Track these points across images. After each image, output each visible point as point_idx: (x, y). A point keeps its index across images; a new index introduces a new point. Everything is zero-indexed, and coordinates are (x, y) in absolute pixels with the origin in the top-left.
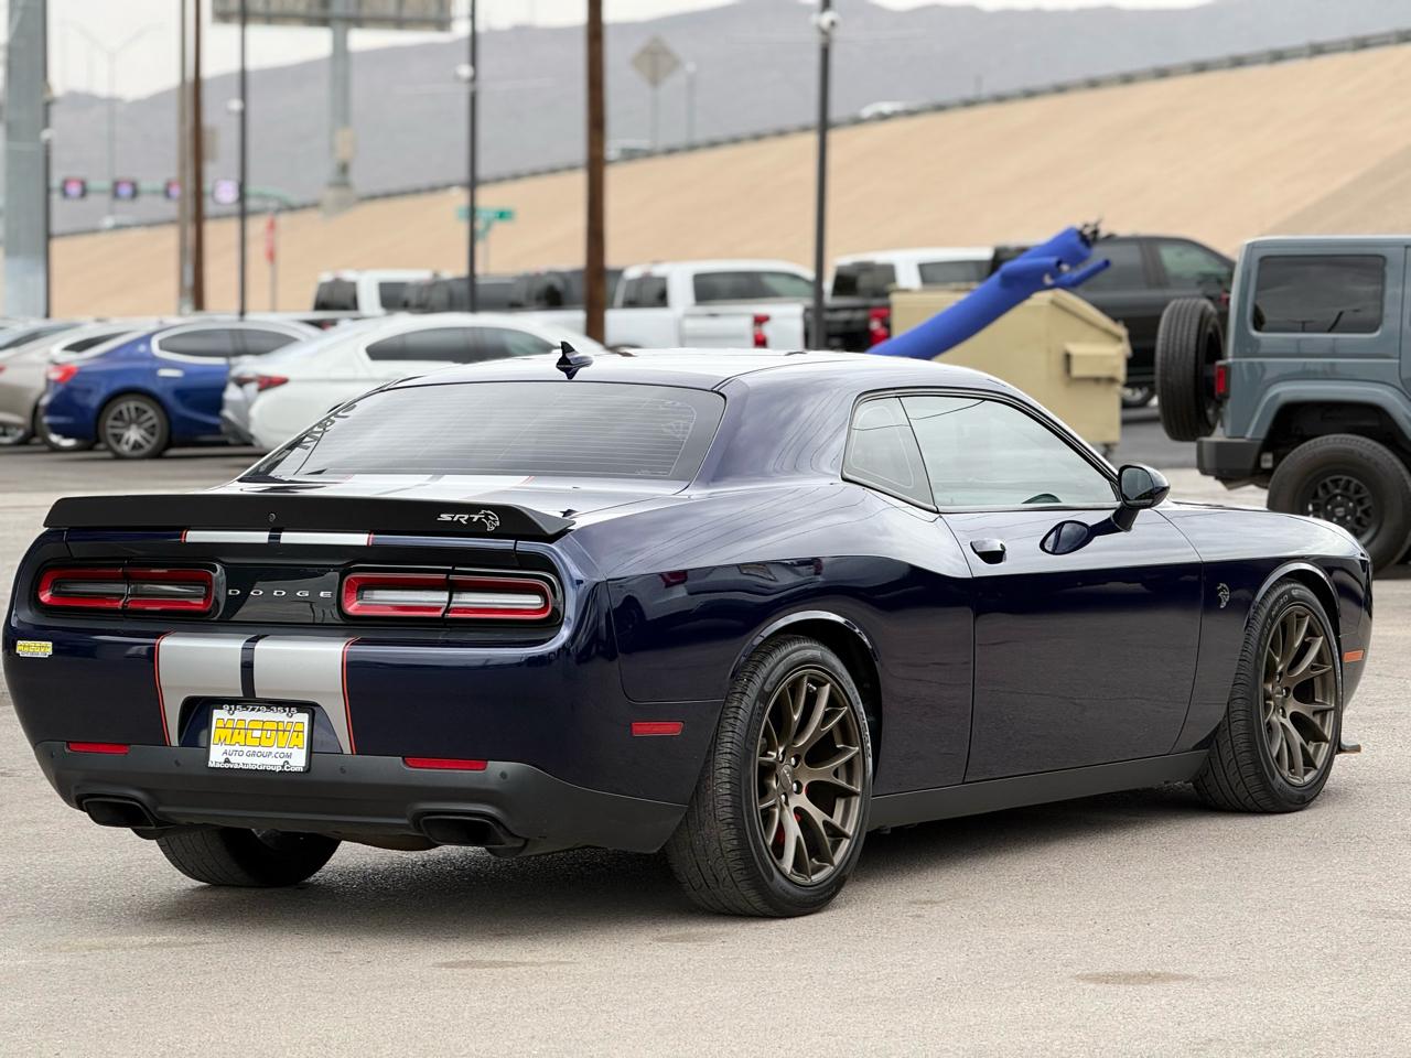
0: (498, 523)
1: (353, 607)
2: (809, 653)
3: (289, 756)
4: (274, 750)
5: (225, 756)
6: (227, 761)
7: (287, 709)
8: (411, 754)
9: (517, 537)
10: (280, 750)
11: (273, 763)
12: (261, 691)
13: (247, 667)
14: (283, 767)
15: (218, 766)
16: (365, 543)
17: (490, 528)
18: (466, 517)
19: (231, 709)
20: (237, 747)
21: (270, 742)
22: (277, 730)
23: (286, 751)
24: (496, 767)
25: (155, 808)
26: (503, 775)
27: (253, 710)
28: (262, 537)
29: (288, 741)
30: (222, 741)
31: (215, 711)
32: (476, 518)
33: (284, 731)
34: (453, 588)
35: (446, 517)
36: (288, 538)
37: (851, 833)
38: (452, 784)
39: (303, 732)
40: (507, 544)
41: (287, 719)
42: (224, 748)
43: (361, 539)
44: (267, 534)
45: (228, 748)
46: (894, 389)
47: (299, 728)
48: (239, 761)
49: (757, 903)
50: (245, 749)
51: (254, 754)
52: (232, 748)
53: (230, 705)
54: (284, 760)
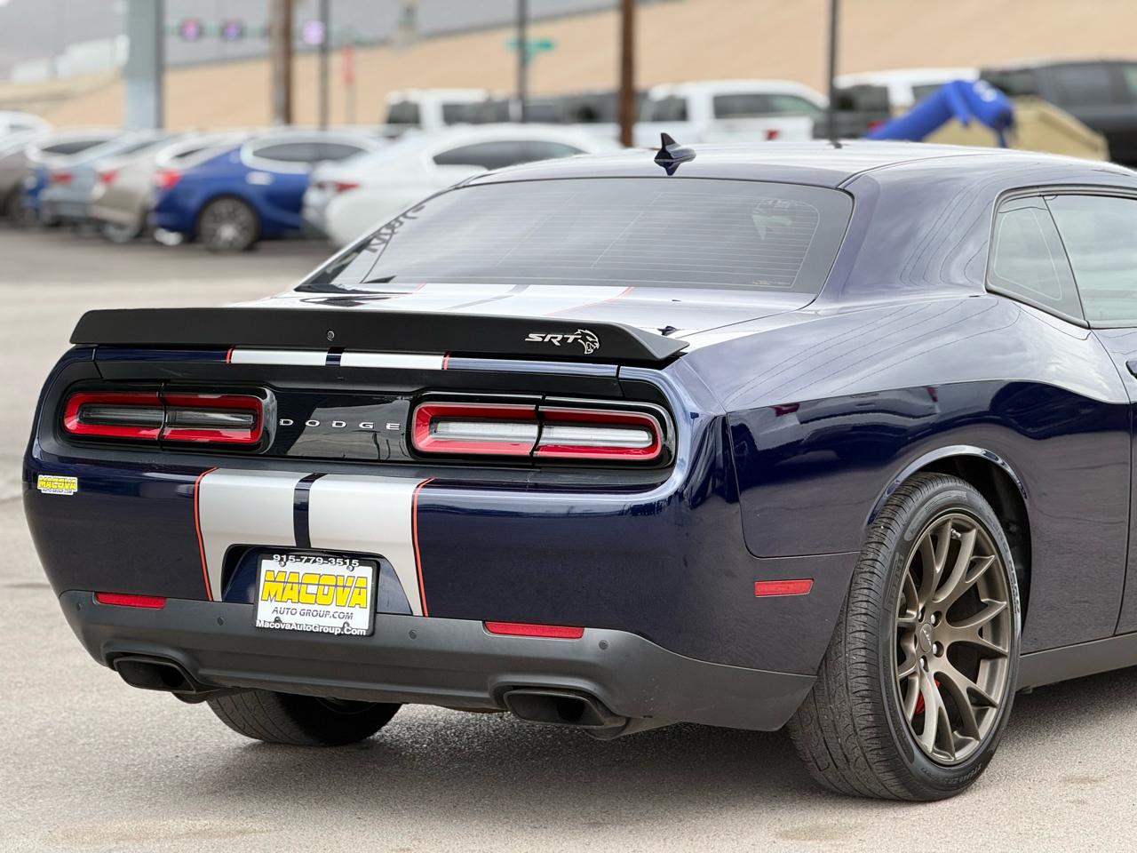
0: (597, 345)
1: (424, 442)
2: (954, 494)
3: (350, 616)
4: (332, 609)
5: (275, 615)
6: (277, 620)
7: (348, 561)
8: (492, 616)
9: (621, 362)
10: (340, 609)
11: (332, 624)
12: (317, 539)
13: (301, 510)
14: (343, 629)
15: (267, 626)
16: (439, 367)
17: (588, 351)
18: (560, 337)
19: (282, 560)
20: (289, 604)
21: (328, 600)
22: (336, 586)
23: (346, 610)
24: (594, 636)
25: (196, 670)
26: (603, 645)
27: (308, 561)
28: (318, 359)
29: (349, 598)
30: (272, 597)
31: (264, 561)
32: (571, 338)
33: (344, 587)
34: (543, 420)
35: (535, 337)
36: (349, 359)
37: (998, 702)
38: (544, 654)
39: (366, 588)
40: (608, 370)
41: (347, 573)
42: (275, 604)
43: (434, 362)
44: (324, 355)
45: (280, 605)
46: (1038, 187)
47: (361, 583)
48: (291, 621)
49: (895, 788)
50: (299, 607)
51: (309, 613)
52: (283, 605)
53: (281, 554)
54: (344, 620)
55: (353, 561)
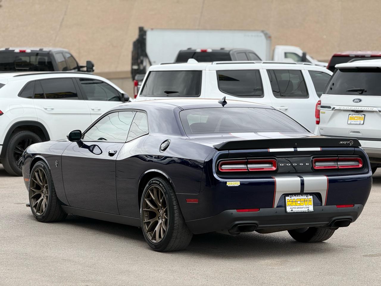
0: (353, 144)
3: (308, 207)
4: (304, 206)
5: (291, 209)
6: (292, 210)
9: (355, 147)
10: (306, 206)
11: (305, 210)
12: (306, 191)
14: (308, 211)
16: (320, 150)
17: (351, 145)
18: (346, 142)
19: (291, 196)
20: (294, 206)
21: (302, 204)
23: (307, 206)
26: (358, 208)
27: (297, 196)
29: (308, 203)
30: (290, 205)
32: (348, 142)
35: (341, 142)
36: (299, 149)
41: (306, 198)
42: (290, 207)
44: (293, 149)
45: (291, 207)
47: (310, 200)
48: (295, 210)
50: (296, 207)
51: (299, 208)
52: (292, 207)
53: (291, 195)
54: (307, 209)
55: (308, 195)
